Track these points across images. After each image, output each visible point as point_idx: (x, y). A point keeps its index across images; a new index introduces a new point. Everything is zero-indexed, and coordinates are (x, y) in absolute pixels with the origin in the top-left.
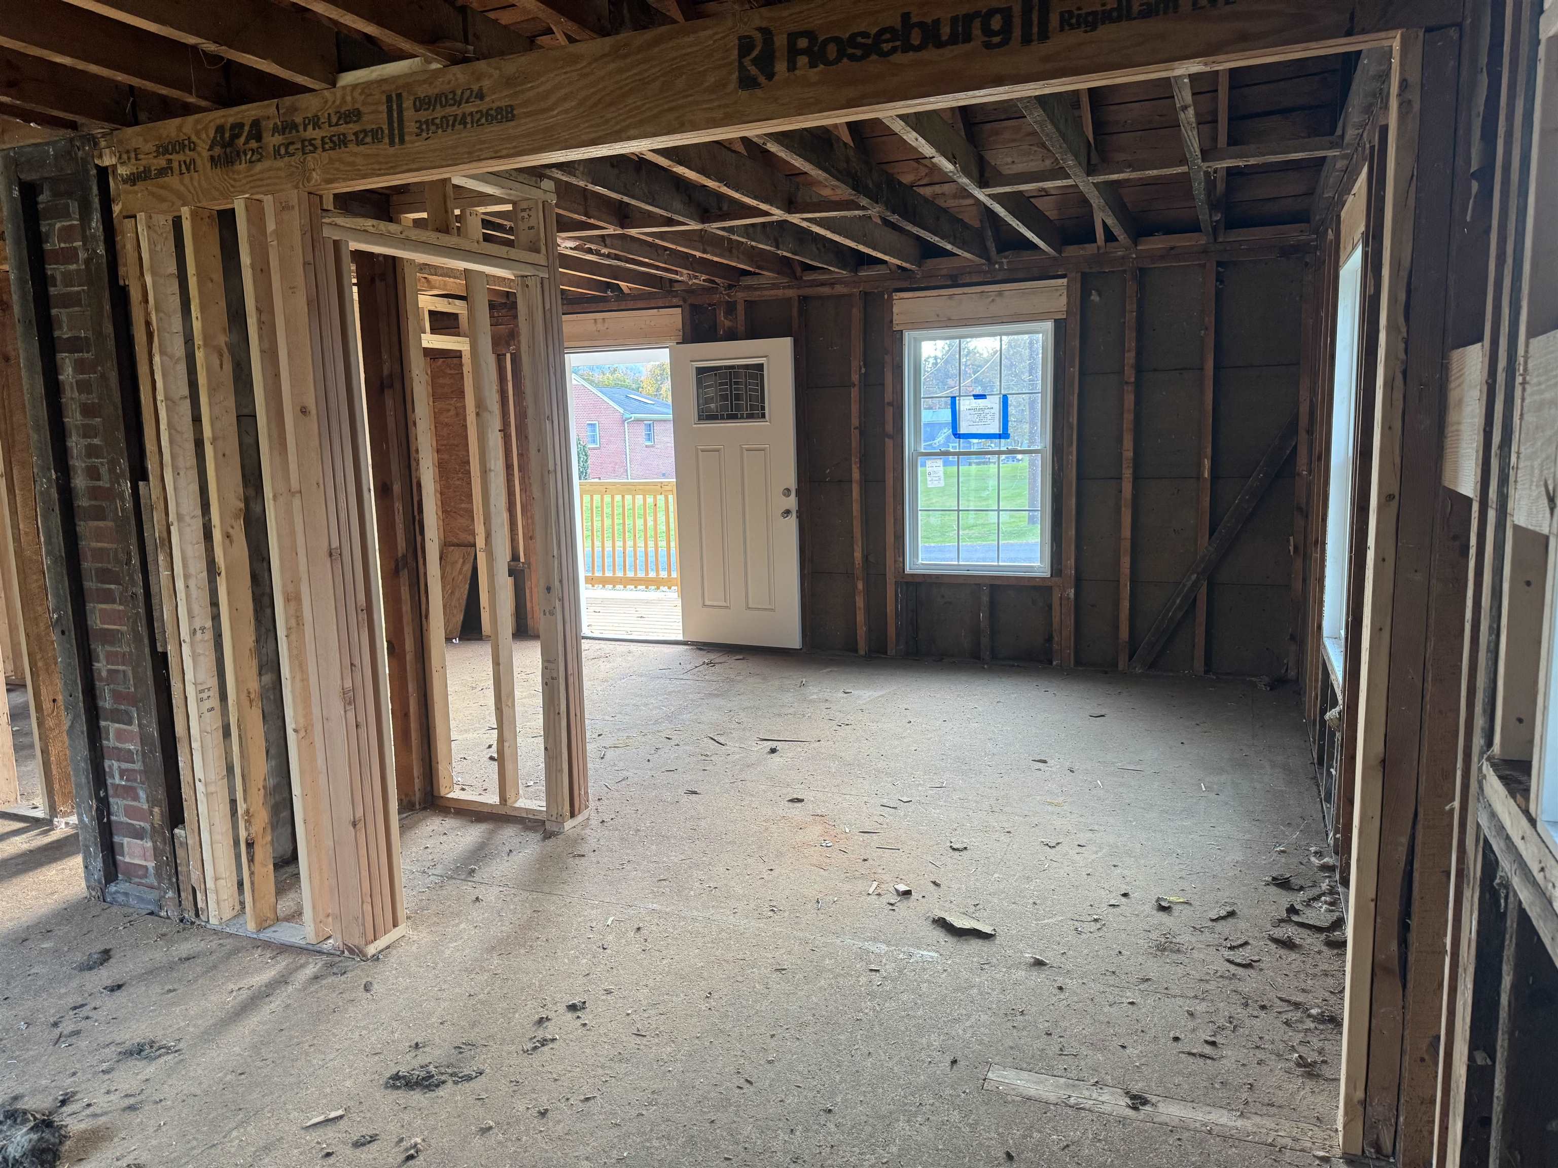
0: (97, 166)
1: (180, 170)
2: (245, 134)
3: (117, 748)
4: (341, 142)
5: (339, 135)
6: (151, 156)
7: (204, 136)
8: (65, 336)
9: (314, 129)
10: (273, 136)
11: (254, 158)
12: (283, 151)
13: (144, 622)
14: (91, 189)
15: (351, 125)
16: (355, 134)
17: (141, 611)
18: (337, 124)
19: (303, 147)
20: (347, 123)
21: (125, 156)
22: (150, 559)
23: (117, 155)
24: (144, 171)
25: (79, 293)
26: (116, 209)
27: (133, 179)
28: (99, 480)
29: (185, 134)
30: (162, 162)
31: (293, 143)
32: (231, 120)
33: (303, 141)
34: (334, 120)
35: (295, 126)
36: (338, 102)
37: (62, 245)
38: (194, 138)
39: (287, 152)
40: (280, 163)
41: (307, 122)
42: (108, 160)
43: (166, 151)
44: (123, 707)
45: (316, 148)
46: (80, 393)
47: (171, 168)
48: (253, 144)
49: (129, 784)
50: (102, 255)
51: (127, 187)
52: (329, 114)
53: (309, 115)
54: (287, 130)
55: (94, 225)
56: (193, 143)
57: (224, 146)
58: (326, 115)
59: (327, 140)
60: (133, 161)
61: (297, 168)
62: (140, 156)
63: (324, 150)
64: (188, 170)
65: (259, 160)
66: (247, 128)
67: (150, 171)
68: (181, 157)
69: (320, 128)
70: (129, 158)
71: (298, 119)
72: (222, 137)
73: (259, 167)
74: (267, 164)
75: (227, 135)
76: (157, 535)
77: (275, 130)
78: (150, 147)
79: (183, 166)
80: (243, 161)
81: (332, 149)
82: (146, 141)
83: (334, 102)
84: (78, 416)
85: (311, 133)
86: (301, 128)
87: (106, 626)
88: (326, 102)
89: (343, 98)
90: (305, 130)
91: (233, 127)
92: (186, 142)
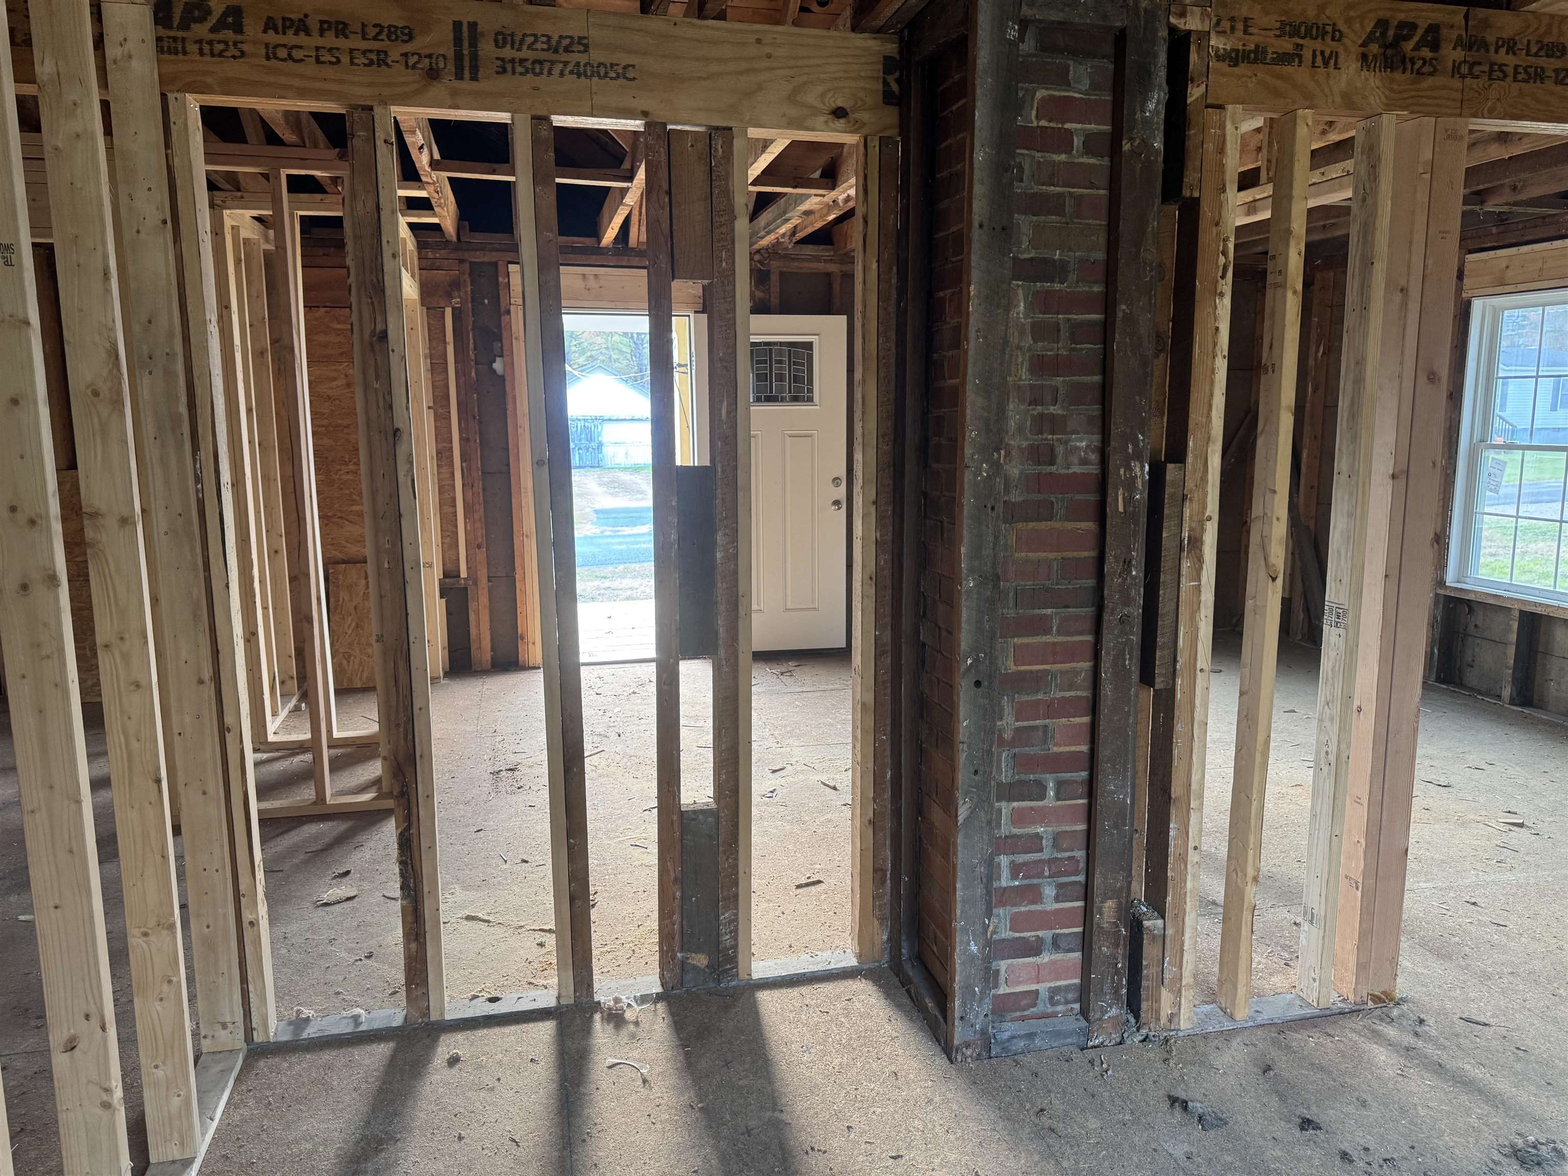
0: (1172, 25)
1: (1314, 62)
2: (1416, 39)
3: (1015, 836)
4: (1539, 75)
6: (1271, 33)
7: (1357, 26)
8: (1026, 256)
9: (1507, 53)
10: (1454, 48)
11: (1425, 69)
12: (1465, 69)
13: (1137, 653)
14: (1155, 56)
15: (1552, 60)
16: (1556, 71)
17: (1135, 638)
18: (1536, 55)
19: (1491, 71)
20: (1548, 56)
21: (1226, 25)
22: (1165, 567)
23: (1214, 20)
24: (1256, 51)
26: (1195, 93)
27: (1234, 58)
29: (1328, 17)
30: (1286, 45)
31: (1480, 64)
32: (1402, 16)
33: (1492, 65)
34: (1534, 49)
35: (1485, 45)
36: (1542, 30)
37: (1043, 123)
38: (1341, 26)
39: (1471, 73)
40: (1457, 83)
41: (1500, 43)
42: (1193, 23)
43: (1295, 32)
44: (1031, 777)
47: (1300, 57)
48: (1426, 53)
49: (1026, 882)
50: (1157, 151)
51: (1224, 67)
52: (1529, 41)
54: (1475, 47)
55: (1151, 106)
56: (1339, 31)
57: (1386, 47)
60: (1239, 33)
61: (1480, 94)
62: (1251, 30)
63: (1515, 80)
64: (1326, 64)
65: (1431, 74)
66: (1420, 32)
67: (1265, 52)
68: (1318, 45)
70: (1233, 29)
71: (1491, 38)
72: (1383, 34)
73: (1429, 82)
74: (1439, 80)
75: (1391, 33)
76: (1186, 534)
77: (1459, 43)
78: (1272, 20)
79: (1319, 58)
80: (1409, 71)
82: (1267, 13)
83: (1538, 29)
86: (1492, 49)
88: (1528, 27)
89: (1550, 26)
91: (1402, 25)
92: (1329, 28)
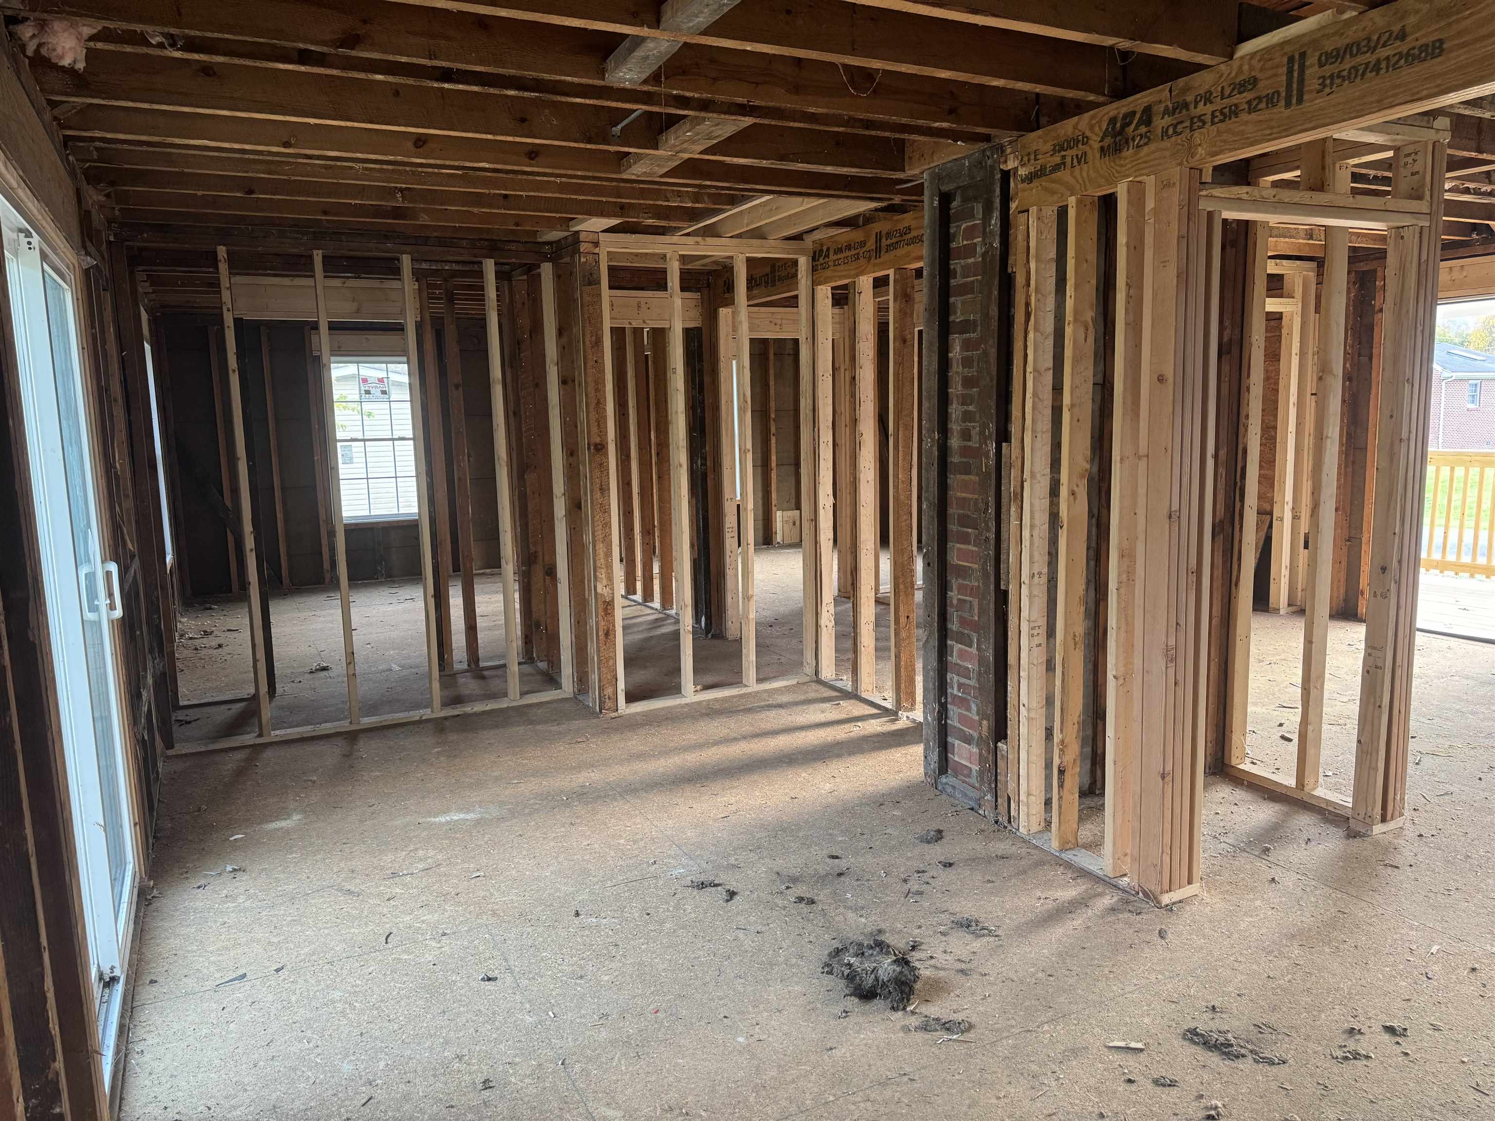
0: (1001, 170)
1: (1072, 163)
2: (1135, 122)
3: (958, 665)
4: (1234, 112)
5: (1231, 106)
6: (1048, 155)
7: (1097, 129)
8: (958, 320)
9: (1205, 104)
10: (1162, 118)
11: (1141, 143)
12: (1171, 131)
13: (993, 563)
14: (995, 191)
15: (1245, 94)
16: (1249, 103)
17: (992, 553)
18: (1230, 96)
19: (1192, 123)
20: (1240, 93)
21: (1026, 159)
22: (1004, 510)
23: (1020, 158)
24: (1041, 170)
25: (973, 282)
26: (1013, 206)
27: (1030, 178)
28: (970, 440)
29: (1080, 131)
30: (1057, 159)
31: (1182, 122)
32: (1124, 110)
33: (1192, 119)
34: (1227, 92)
35: (1186, 105)
36: (1233, 74)
37: (965, 243)
38: (1088, 133)
39: (1175, 133)
40: (1166, 144)
41: (1199, 98)
42: (1011, 164)
43: (1062, 149)
44: (966, 632)
45: (1204, 123)
46: (963, 367)
47: (1064, 163)
48: (1143, 129)
49: (964, 696)
50: (996, 248)
51: (1025, 185)
52: (1223, 88)
53: (1202, 92)
54: (1178, 111)
55: (993, 222)
56: (1087, 137)
57: (1114, 136)
58: (1219, 89)
59: (1217, 114)
60: (1032, 161)
61: (1183, 145)
62: (1038, 157)
63: (1213, 123)
64: (1079, 162)
65: (1146, 144)
66: (1138, 116)
67: (1046, 168)
68: (1074, 152)
69: (1211, 103)
70: (1029, 160)
71: (1190, 98)
72: (1114, 128)
73: (1146, 149)
74: (1152, 146)
75: (1118, 125)
76: (1012, 489)
77: (1166, 112)
78: (1048, 147)
79: (1075, 160)
80: (1131, 147)
81: (1221, 121)
82: (1045, 142)
83: (1229, 74)
84: (960, 387)
85: (1202, 109)
86: (1192, 106)
87: (961, 563)
88: (1222, 76)
89: (1240, 67)
90: (1195, 108)
91: (1125, 116)
92: (1080, 137)
